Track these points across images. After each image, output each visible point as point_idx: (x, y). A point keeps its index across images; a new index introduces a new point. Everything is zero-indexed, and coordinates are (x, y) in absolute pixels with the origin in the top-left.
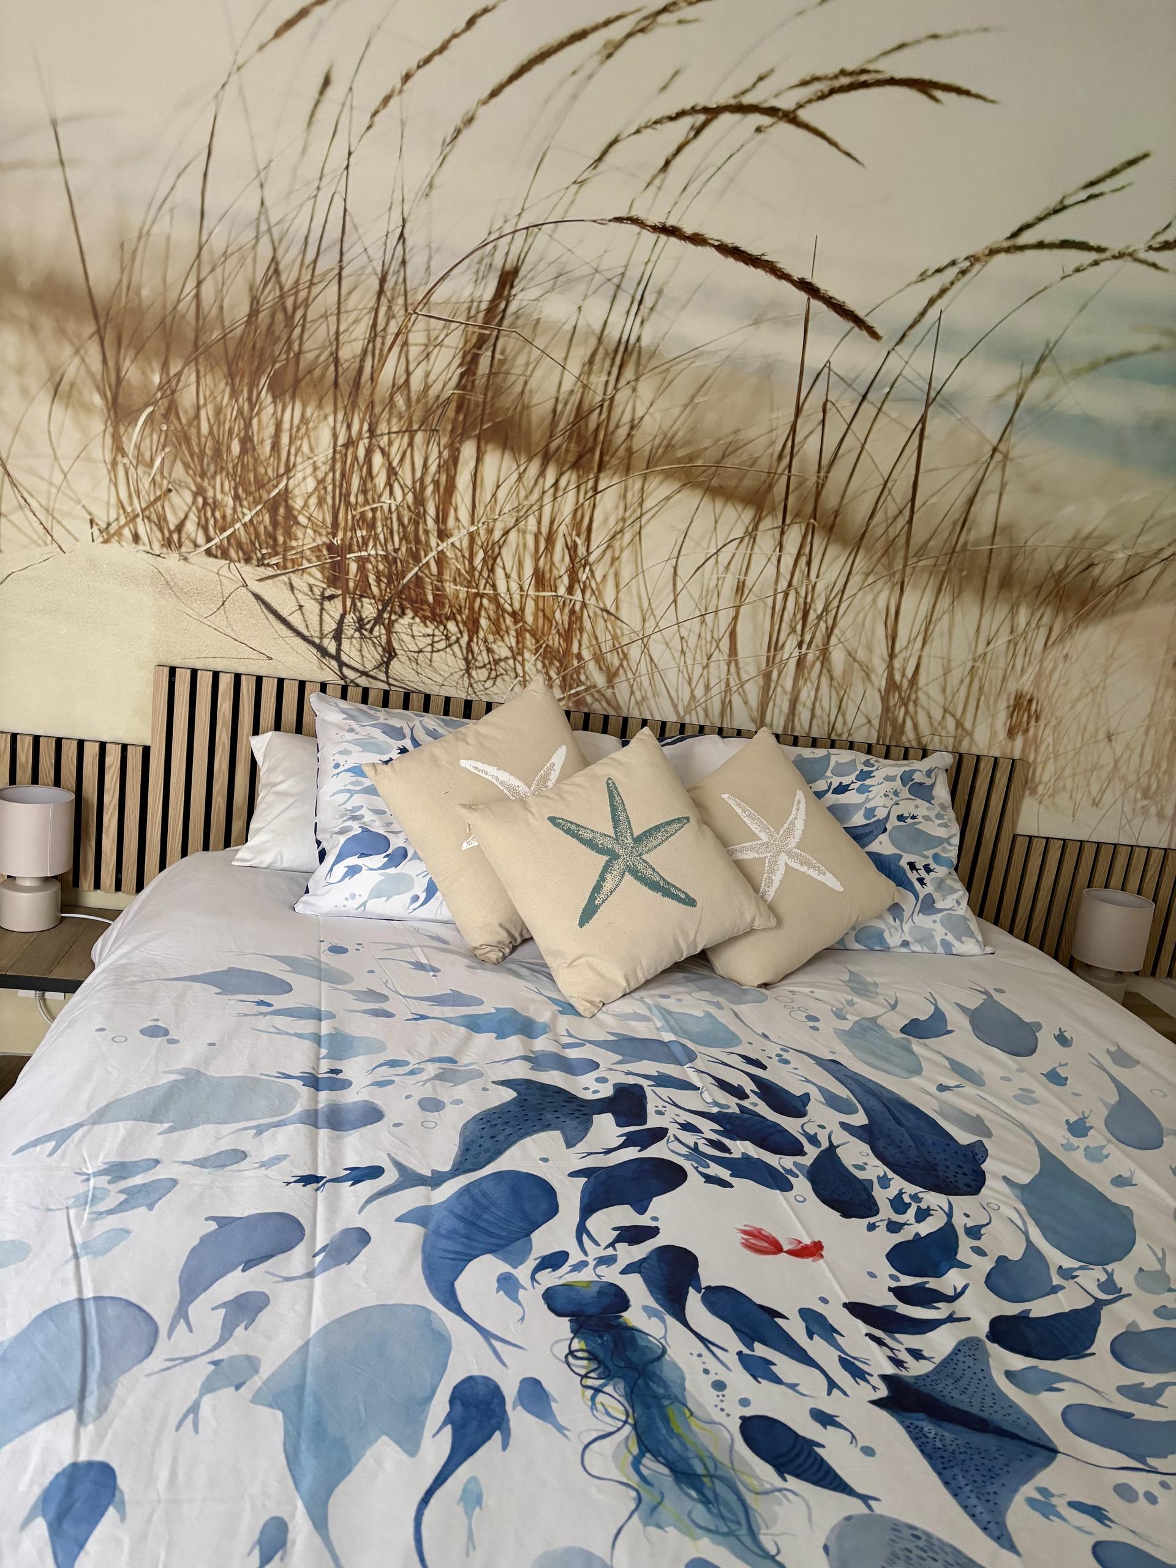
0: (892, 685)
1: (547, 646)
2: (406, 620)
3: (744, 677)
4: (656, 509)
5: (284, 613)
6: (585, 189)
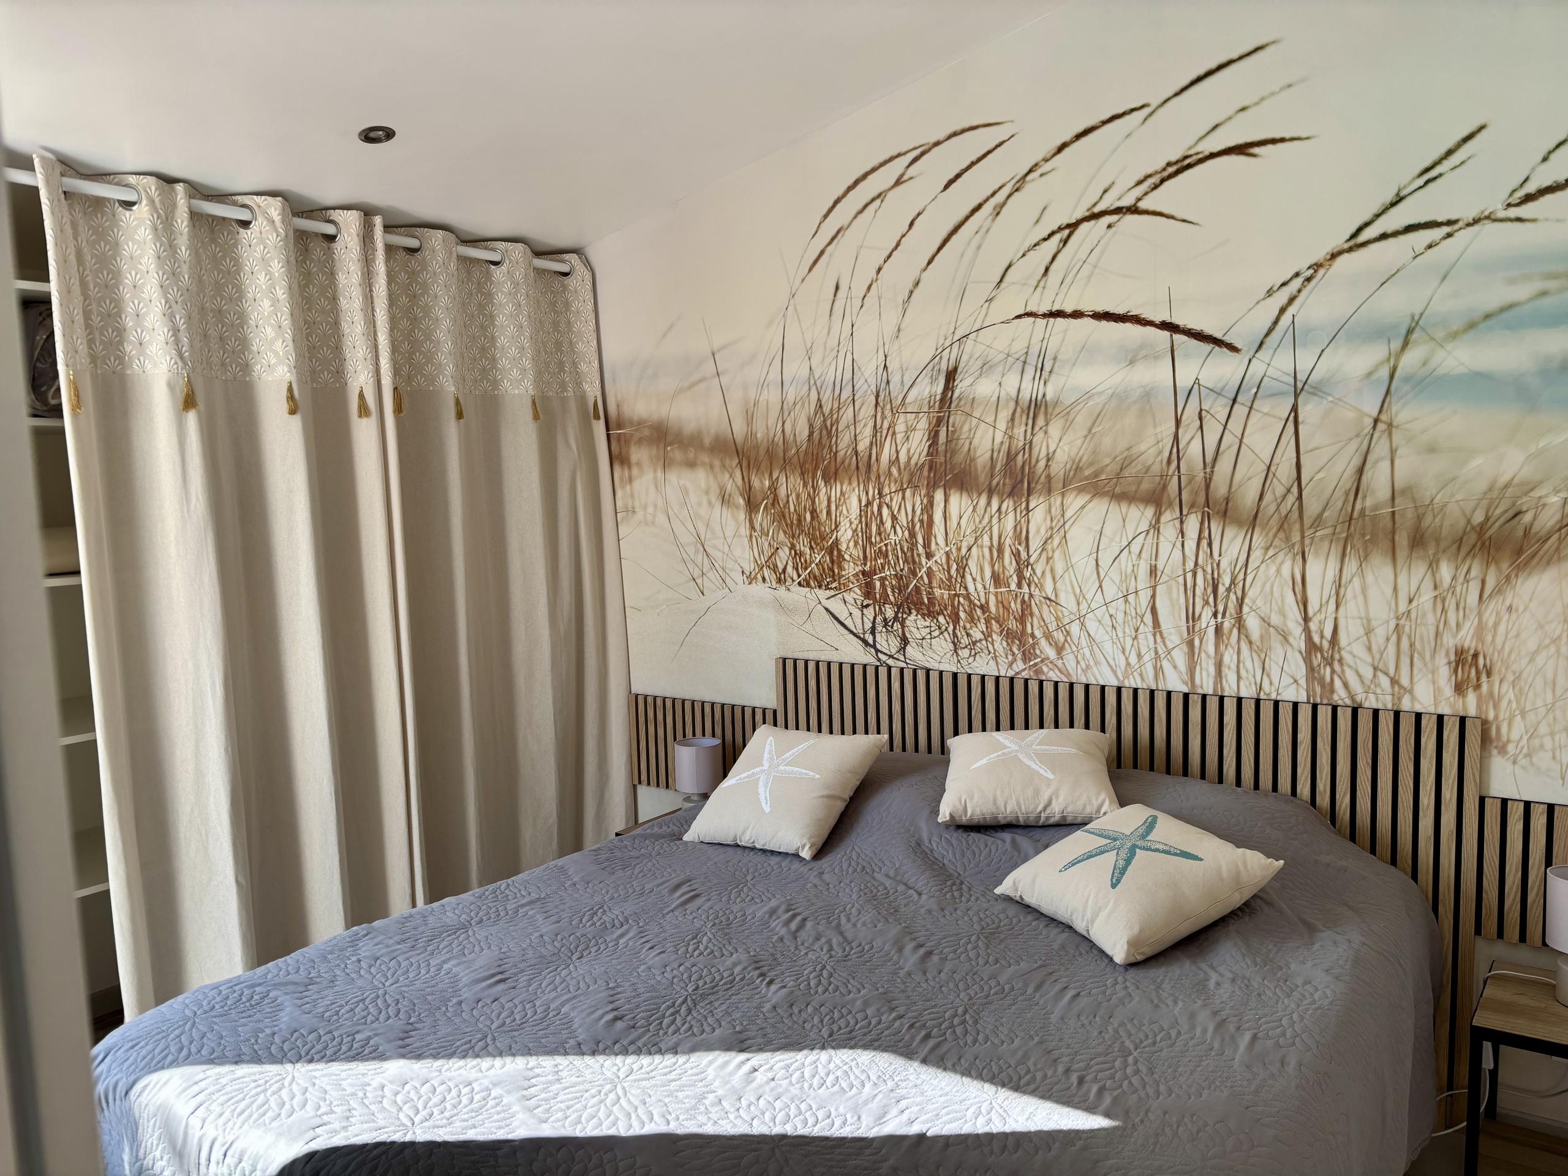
0: (1312, 647)
1: (1008, 629)
2: (912, 617)
3: (1170, 645)
4: (1075, 516)
5: (842, 619)
6: (993, 304)
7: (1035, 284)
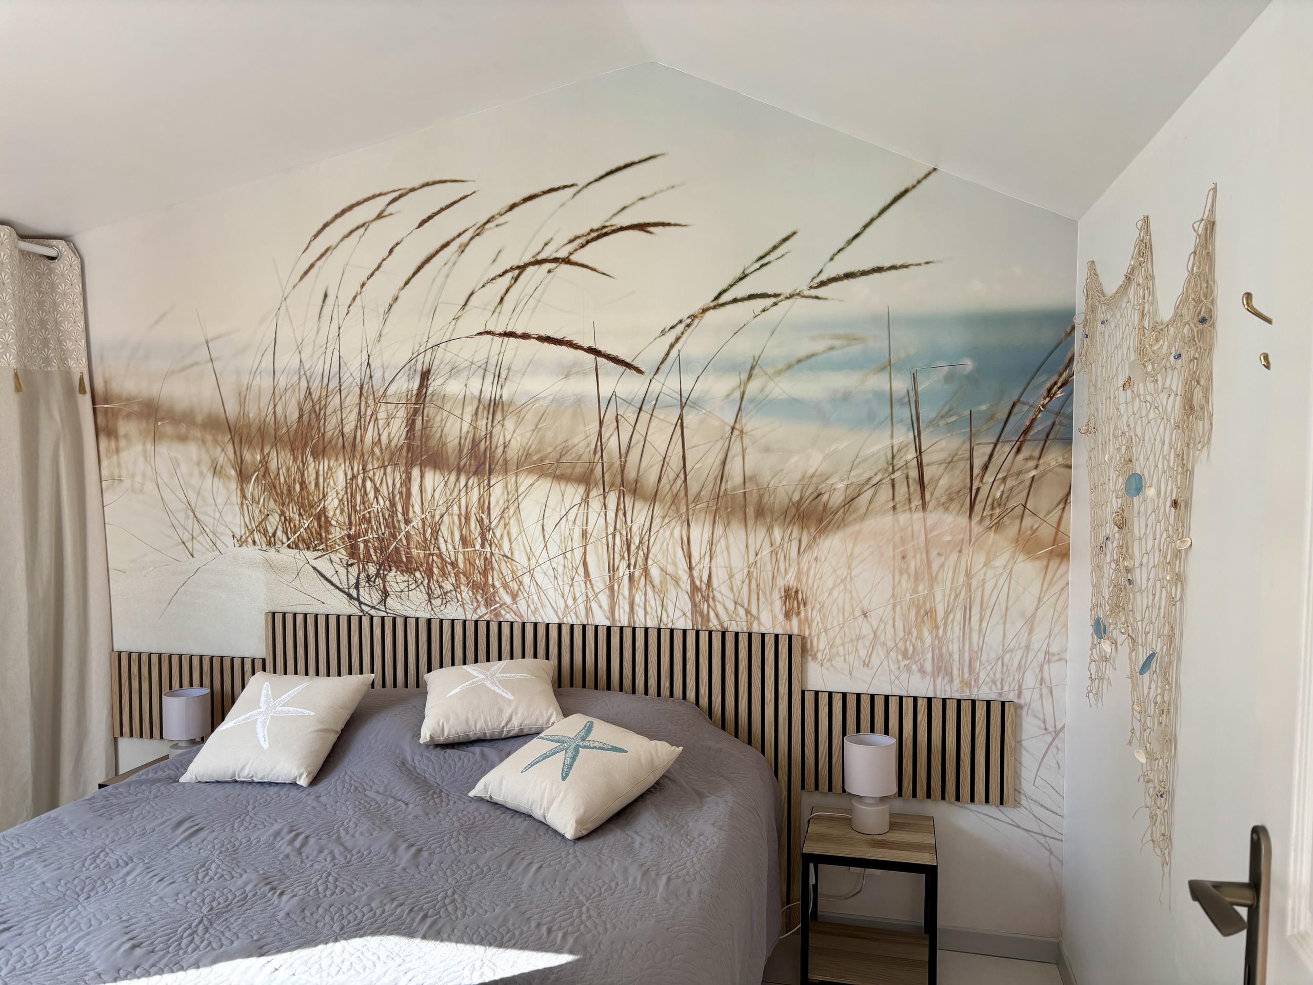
0: (695, 589)
1: (474, 581)
2: (392, 574)
3: (597, 590)
4: (526, 492)
5: (329, 576)
6: (460, 322)
7: (493, 309)
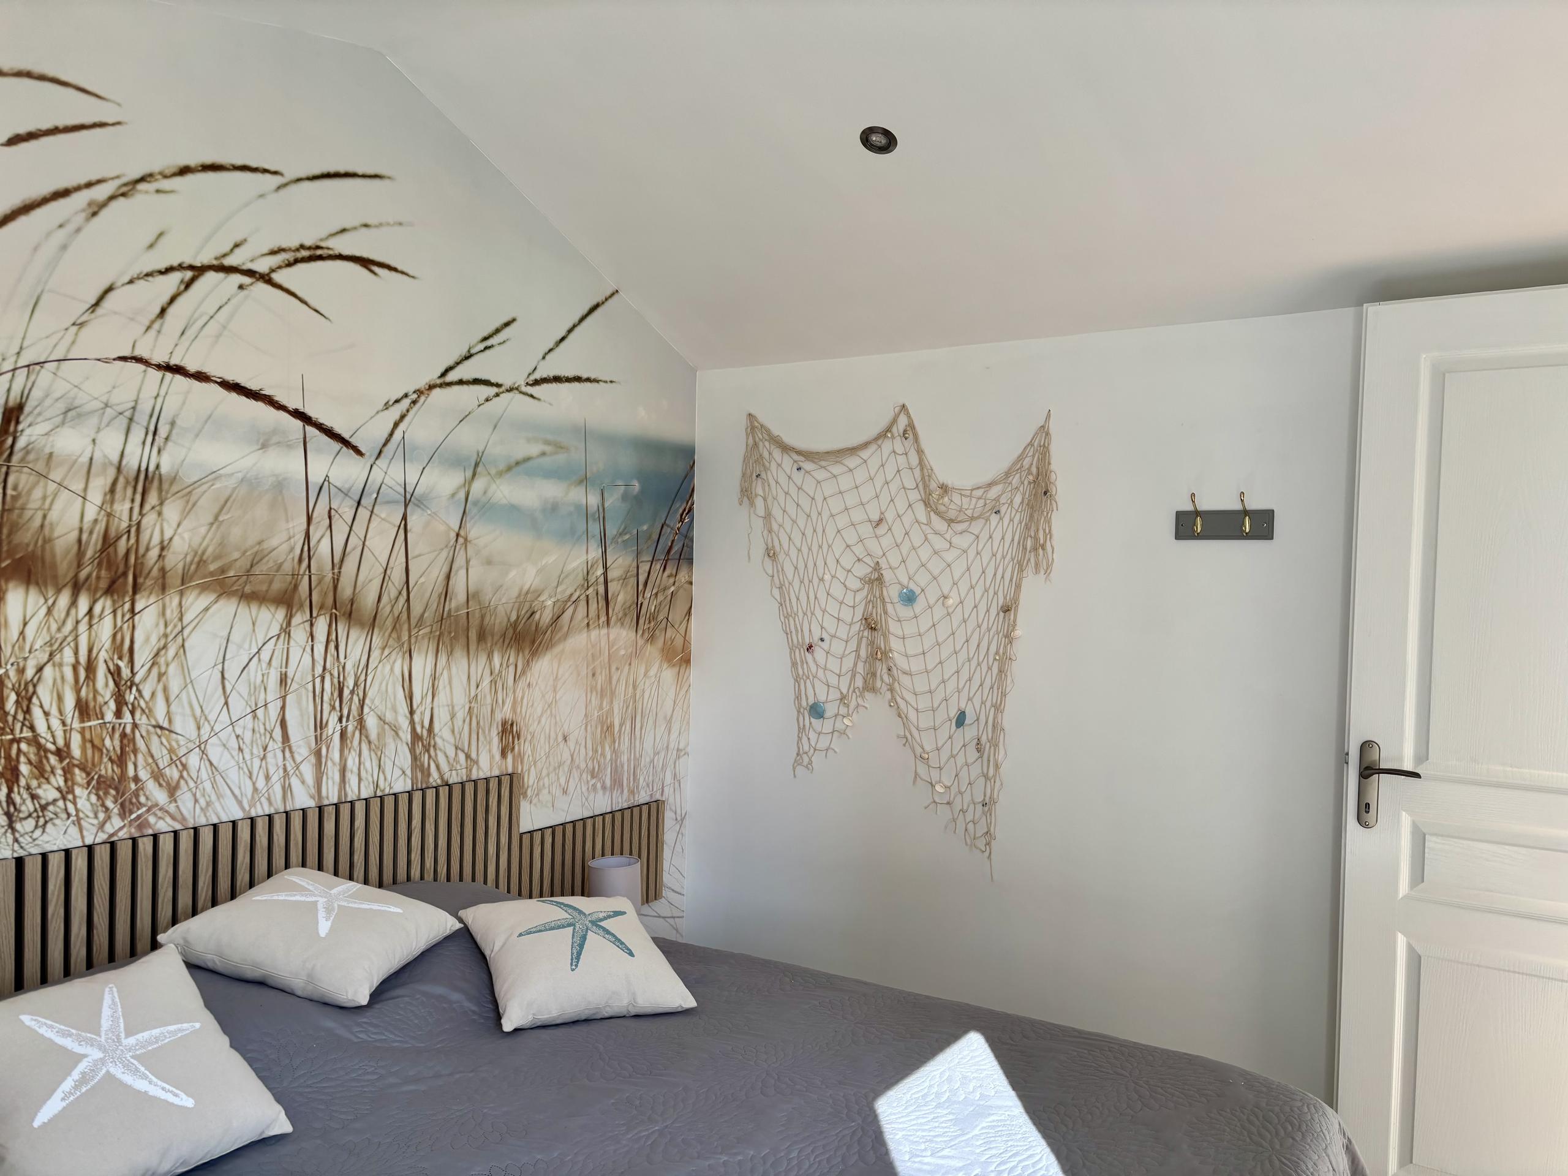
0: (416, 737)
3: (299, 759)
4: (196, 622)
6: (85, 331)
7: (147, 323)
